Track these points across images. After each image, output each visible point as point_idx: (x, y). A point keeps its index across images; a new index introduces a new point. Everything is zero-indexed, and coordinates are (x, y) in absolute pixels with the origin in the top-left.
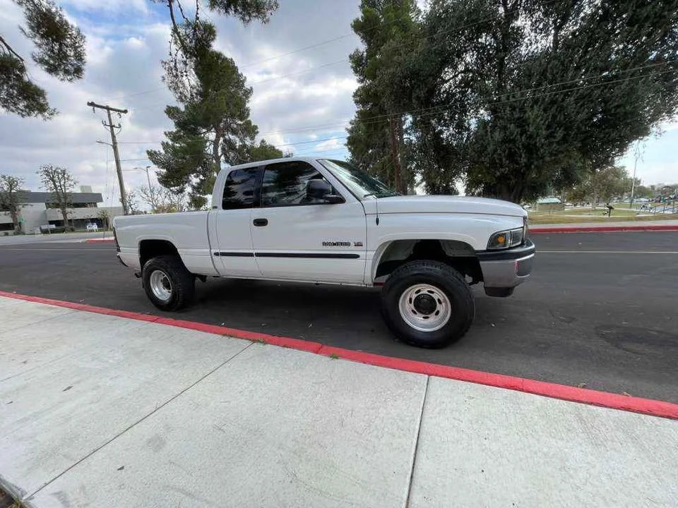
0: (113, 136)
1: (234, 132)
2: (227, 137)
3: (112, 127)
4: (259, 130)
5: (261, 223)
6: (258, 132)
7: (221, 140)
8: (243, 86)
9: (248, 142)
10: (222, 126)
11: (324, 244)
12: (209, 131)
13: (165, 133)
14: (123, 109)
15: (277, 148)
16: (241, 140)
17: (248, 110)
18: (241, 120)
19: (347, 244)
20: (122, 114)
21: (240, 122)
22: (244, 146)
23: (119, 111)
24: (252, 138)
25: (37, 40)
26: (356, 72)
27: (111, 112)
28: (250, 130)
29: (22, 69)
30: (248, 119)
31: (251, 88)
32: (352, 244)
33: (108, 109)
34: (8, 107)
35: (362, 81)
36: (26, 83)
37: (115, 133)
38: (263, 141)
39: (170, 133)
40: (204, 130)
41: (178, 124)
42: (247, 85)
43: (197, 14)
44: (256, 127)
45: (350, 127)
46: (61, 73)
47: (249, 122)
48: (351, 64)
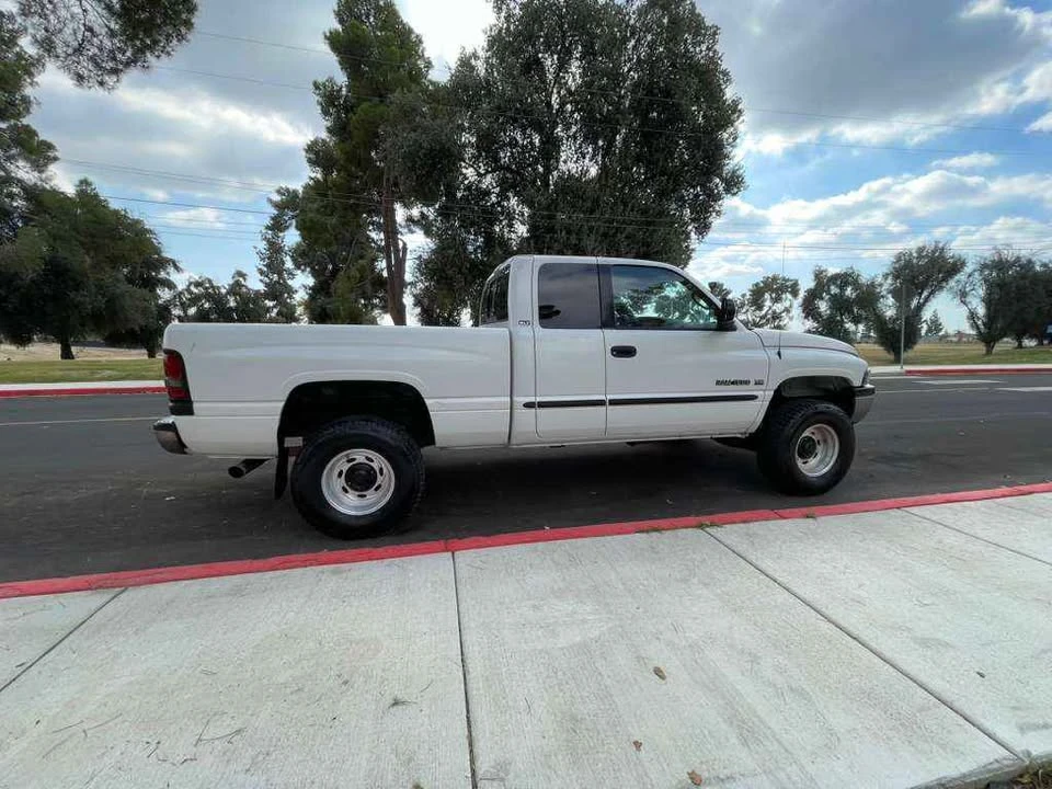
5: (624, 352)
11: (718, 383)
19: (747, 382)
32: (752, 382)
45: (277, 198)
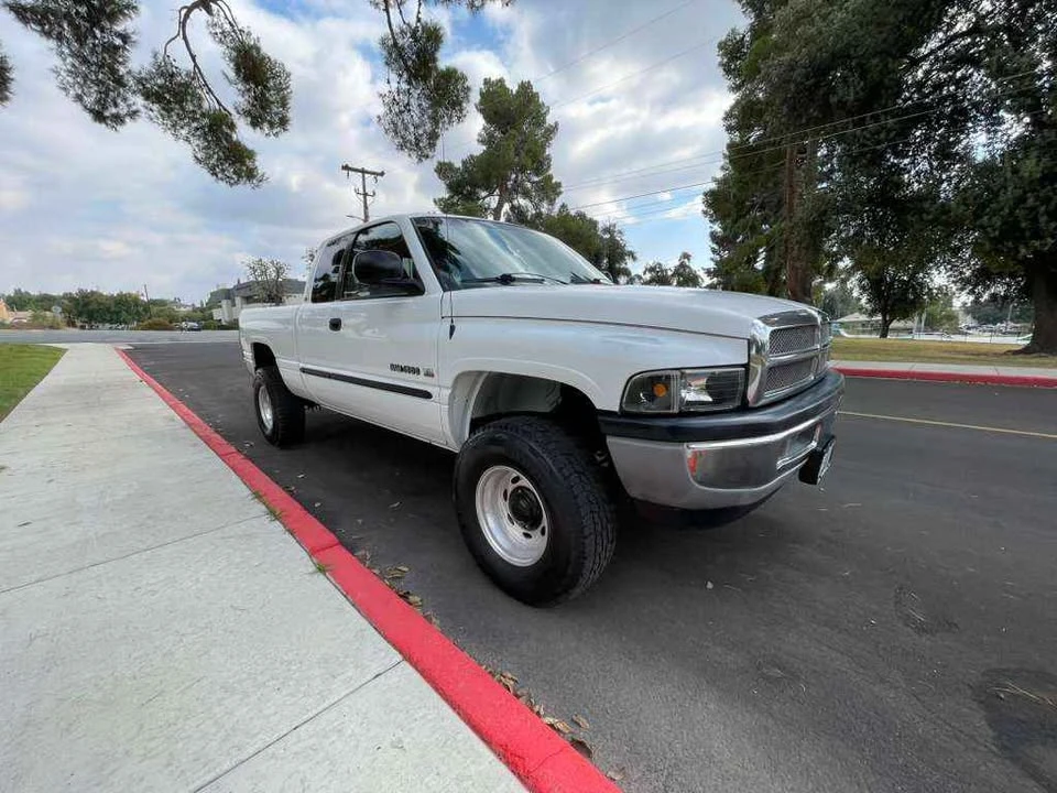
0: (366, 207)
1: (526, 194)
2: (515, 202)
3: (365, 195)
4: (562, 189)
6: (560, 193)
7: (506, 207)
8: (544, 122)
9: (545, 207)
10: (509, 186)
11: (394, 367)
12: (491, 194)
13: (435, 201)
14: (380, 171)
15: (589, 216)
16: (536, 207)
17: (548, 158)
18: (537, 175)
19: (416, 371)
20: (379, 178)
21: (536, 179)
22: (539, 215)
23: (374, 173)
24: (552, 202)
25: (240, 86)
26: (728, 71)
27: (366, 175)
28: (549, 190)
29: (232, 126)
30: (550, 172)
31: (556, 124)
32: (422, 373)
33: (363, 172)
34: (215, 174)
35: (736, 88)
36: (235, 143)
37: (368, 203)
38: (563, 206)
39: (441, 200)
40: (484, 194)
41: (450, 187)
42: (550, 120)
43: (419, 12)
44: (559, 185)
46: (266, 126)
47: (550, 178)
48: (719, 59)
